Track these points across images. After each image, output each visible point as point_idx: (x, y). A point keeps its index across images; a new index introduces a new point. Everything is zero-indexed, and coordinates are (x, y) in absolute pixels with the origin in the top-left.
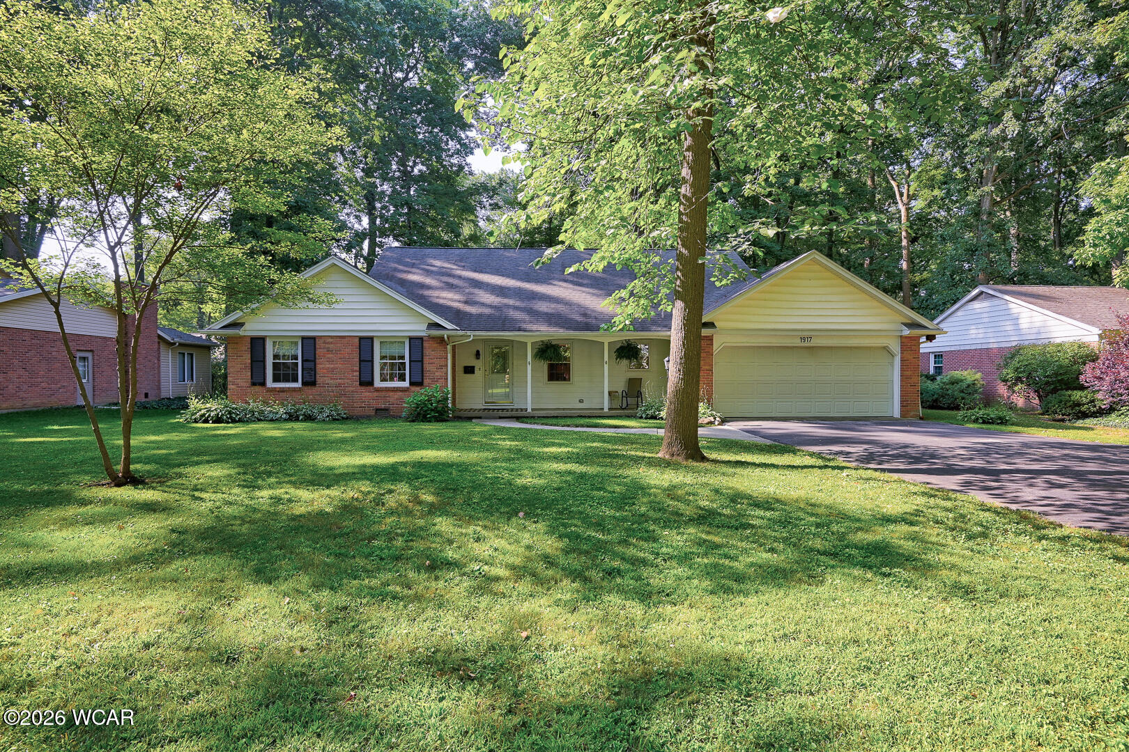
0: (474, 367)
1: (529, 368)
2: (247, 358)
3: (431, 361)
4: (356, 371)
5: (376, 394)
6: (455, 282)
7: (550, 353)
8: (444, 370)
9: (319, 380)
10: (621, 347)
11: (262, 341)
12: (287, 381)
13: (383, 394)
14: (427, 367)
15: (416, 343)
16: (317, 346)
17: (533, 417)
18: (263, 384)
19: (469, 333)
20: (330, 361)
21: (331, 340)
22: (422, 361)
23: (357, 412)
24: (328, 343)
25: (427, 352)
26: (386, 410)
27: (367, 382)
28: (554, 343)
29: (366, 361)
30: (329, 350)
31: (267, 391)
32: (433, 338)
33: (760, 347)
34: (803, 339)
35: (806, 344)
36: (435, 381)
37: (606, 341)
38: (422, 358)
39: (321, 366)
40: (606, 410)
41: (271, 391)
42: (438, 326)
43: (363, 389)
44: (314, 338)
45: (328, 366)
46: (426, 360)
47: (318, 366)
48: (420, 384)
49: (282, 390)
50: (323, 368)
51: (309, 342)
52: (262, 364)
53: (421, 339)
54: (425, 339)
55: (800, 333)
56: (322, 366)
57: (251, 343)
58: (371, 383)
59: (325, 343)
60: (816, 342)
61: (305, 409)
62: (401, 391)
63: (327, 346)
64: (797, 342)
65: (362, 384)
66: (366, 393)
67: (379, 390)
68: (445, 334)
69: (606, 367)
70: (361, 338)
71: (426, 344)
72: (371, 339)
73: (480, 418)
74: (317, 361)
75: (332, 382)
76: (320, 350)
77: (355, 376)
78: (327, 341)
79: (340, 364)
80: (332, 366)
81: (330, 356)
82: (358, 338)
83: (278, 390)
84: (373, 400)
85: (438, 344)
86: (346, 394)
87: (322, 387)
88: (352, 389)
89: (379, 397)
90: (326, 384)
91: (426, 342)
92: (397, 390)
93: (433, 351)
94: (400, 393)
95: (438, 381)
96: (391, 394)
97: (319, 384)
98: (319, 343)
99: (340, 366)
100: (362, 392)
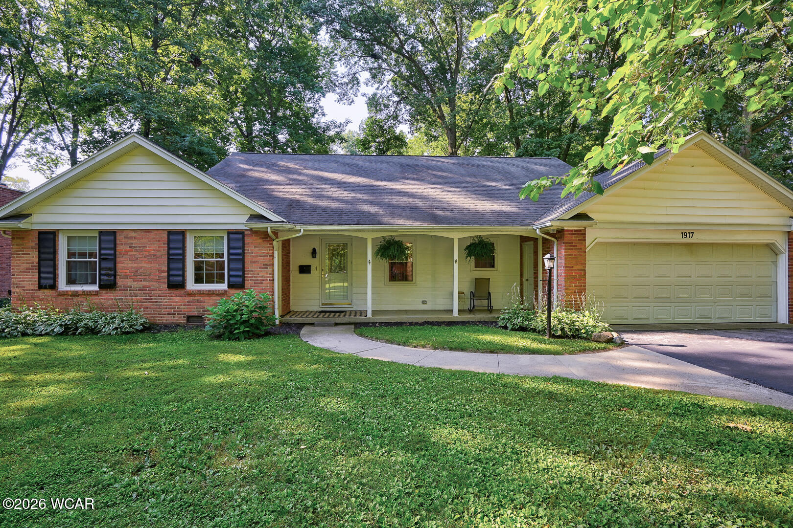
0: (310, 266)
1: (369, 267)
2: (34, 257)
3: (254, 259)
4: (163, 271)
5: (188, 298)
6: (301, 178)
7: (392, 251)
8: (270, 270)
9: (120, 282)
10: (471, 245)
11: (52, 235)
13: (197, 298)
14: (248, 266)
15: (236, 237)
16: (118, 242)
17: (374, 324)
18: (53, 286)
19: (298, 227)
20: (134, 259)
21: (133, 234)
22: (243, 260)
23: (166, 320)
24: (131, 238)
25: (249, 248)
26: (200, 317)
27: (176, 284)
28: (397, 239)
29: (175, 260)
30: (131, 247)
31: (58, 295)
32: (256, 232)
33: (635, 244)
34: (684, 234)
35: (688, 240)
36: (257, 282)
37: (456, 237)
38: (244, 256)
39: (122, 265)
40: (456, 313)
42: (261, 218)
43: (173, 292)
44: (114, 233)
45: (130, 265)
46: (248, 259)
47: (119, 266)
48: (241, 286)
49: (75, 294)
50: (125, 268)
51: (109, 238)
52: (52, 262)
53: (241, 233)
54: (246, 233)
55: (683, 228)
56: (124, 265)
57: (39, 238)
58: (182, 286)
59: (126, 237)
60: (697, 238)
61: (88, 319)
62: (218, 295)
63: (130, 241)
64: (678, 238)
65: (172, 286)
66: (176, 298)
67: (191, 294)
68: (269, 227)
69: (456, 266)
70: (170, 232)
71: (248, 240)
72: (183, 233)
73: (312, 324)
74: (118, 259)
75: (135, 284)
76: (121, 246)
77: (163, 277)
78: (129, 236)
79: (145, 263)
80: (135, 265)
81: (133, 253)
82: (166, 232)
83: (70, 293)
84: (184, 305)
85: (263, 238)
86: (152, 299)
87: (124, 290)
88: (159, 292)
89: (192, 302)
90: (128, 287)
91: (248, 235)
92: (213, 294)
93: (255, 247)
94: (216, 298)
95: (262, 283)
96: (206, 298)
97: (121, 286)
98: (120, 238)
99: (145, 265)
100: (172, 296)
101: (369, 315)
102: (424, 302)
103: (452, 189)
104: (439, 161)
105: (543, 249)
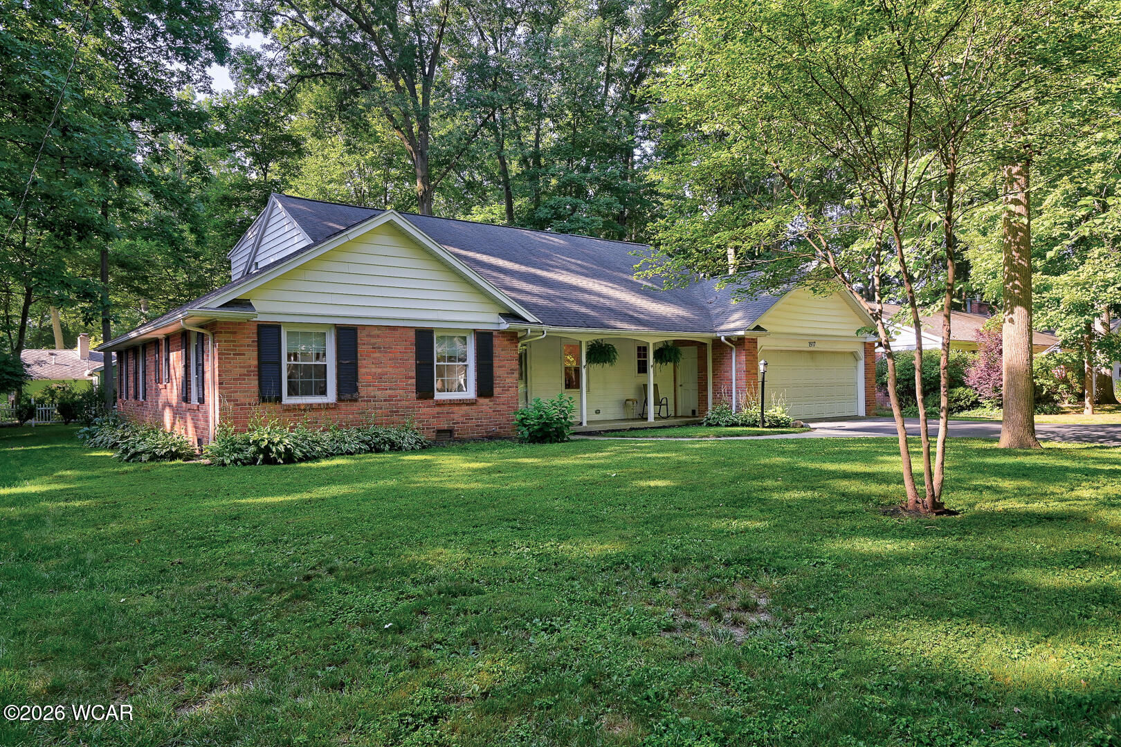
1: (584, 372)
2: (251, 358)
3: (502, 364)
4: (411, 377)
5: (438, 409)
8: (515, 375)
9: (362, 391)
11: (274, 330)
12: (307, 393)
13: (446, 409)
14: (497, 371)
15: (486, 339)
16: (359, 340)
18: (277, 399)
20: (378, 363)
21: (376, 332)
22: (491, 364)
24: (374, 336)
25: (496, 352)
26: (450, 432)
27: (425, 393)
29: (424, 364)
30: (375, 348)
31: (283, 411)
32: (506, 332)
33: (782, 351)
34: (812, 344)
35: (813, 348)
36: (505, 389)
37: (651, 342)
38: (493, 360)
40: (652, 419)
41: (289, 410)
42: (514, 317)
43: (421, 403)
44: (354, 329)
45: (373, 370)
46: (498, 363)
47: (362, 371)
48: (490, 394)
49: (308, 408)
50: (367, 374)
51: (347, 336)
52: (277, 366)
53: (489, 334)
54: (495, 333)
55: (809, 338)
56: (366, 369)
57: (258, 334)
58: (430, 394)
59: (369, 336)
60: (819, 347)
62: (467, 404)
63: (373, 341)
64: (806, 347)
65: (421, 395)
66: (424, 410)
67: (440, 404)
69: (652, 371)
70: (417, 331)
71: (496, 342)
72: (430, 332)
74: (360, 362)
75: (378, 393)
76: (364, 347)
77: (410, 385)
78: (372, 333)
79: (390, 367)
80: (380, 370)
81: (378, 355)
82: (414, 330)
83: (302, 407)
84: (434, 417)
85: (509, 340)
86: (398, 411)
87: (367, 401)
88: (407, 403)
89: (442, 413)
90: (372, 397)
91: (496, 337)
92: (463, 403)
93: (502, 350)
94: (466, 408)
95: (508, 390)
96: (456, 409)
97: (363, 397)
98: (361, 336)
99: (391, 370)
100: (420, 407)
101: (585, 424)
102: (598, 412)
103: (615, 286)
104: (545, 239)
105: (713, 354)
